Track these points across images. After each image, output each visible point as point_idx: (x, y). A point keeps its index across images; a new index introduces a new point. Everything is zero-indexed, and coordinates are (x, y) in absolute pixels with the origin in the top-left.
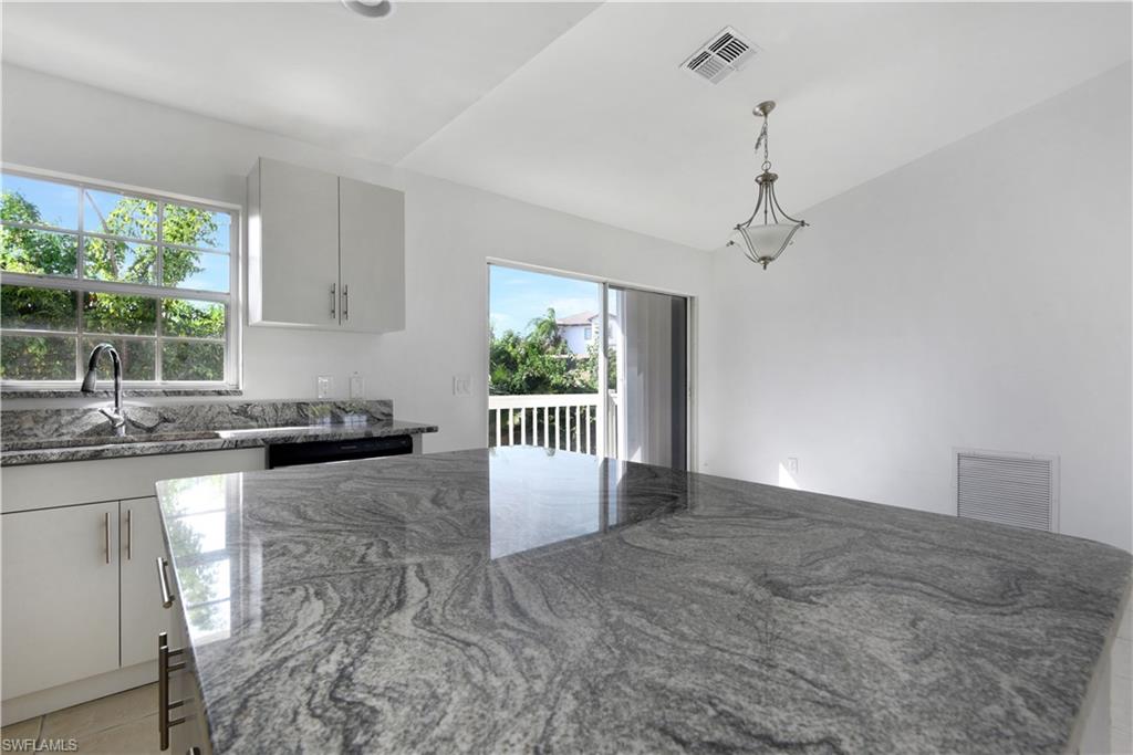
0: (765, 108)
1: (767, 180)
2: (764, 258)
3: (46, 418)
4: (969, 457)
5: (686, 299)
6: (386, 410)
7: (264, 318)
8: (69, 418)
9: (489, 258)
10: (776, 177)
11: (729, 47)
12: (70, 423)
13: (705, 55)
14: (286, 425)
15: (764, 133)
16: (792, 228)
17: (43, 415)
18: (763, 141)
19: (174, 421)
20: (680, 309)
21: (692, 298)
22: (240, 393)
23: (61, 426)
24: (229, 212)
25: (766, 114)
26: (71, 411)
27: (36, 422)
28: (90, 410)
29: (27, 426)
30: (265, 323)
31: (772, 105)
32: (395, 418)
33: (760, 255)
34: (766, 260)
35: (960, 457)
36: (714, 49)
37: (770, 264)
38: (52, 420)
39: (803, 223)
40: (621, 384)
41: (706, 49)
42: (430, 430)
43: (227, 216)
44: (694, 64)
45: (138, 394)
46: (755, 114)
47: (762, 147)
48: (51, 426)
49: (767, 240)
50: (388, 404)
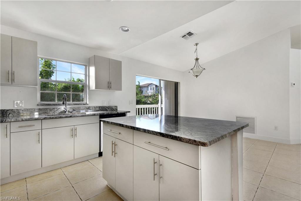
0: (197, 44)
1: (197, 59)
2: (196, 76)
3: (52, 110)
4: (239, 117)
5: (178, 83)
6: (116, 108)
7: (96, 89)
8: (56, 110)
9: (136, 74)
10: (199, 59)
11: (190, 34)
12: (56, 111)
13: (185, 35)
14: (97, 111)
15: (196, 50)
16: (202, 70)
17: (51, 109)
18: (196, 51)
19: (76, 110)
20: (176, 85)
21: (179, 82)
22: (88, 104)
23: (55, 111)
24: (84, 65)
25: (197, 46)
26: (56, 108)
27: (50, 111)
28: (60, 108)
29: (48, 111)
30: (96, 90)
31: (198, 44)
32: (118, 110)
33: (196, 75)
34: (197, 76)
35: (237, 117)
36: (187, 34)
37: (198, 77)
38: (53, 110)
39: (204, 69)
40: (163, 102)
41: (185, 34)
42: (129, 112)
43: (84, 66)
44: (183, 37)
45: (69, 105)
46: (195, 45)
47: (196, 53)
48: (53, 111)
49: (197, 72)
50: (116, 107)
